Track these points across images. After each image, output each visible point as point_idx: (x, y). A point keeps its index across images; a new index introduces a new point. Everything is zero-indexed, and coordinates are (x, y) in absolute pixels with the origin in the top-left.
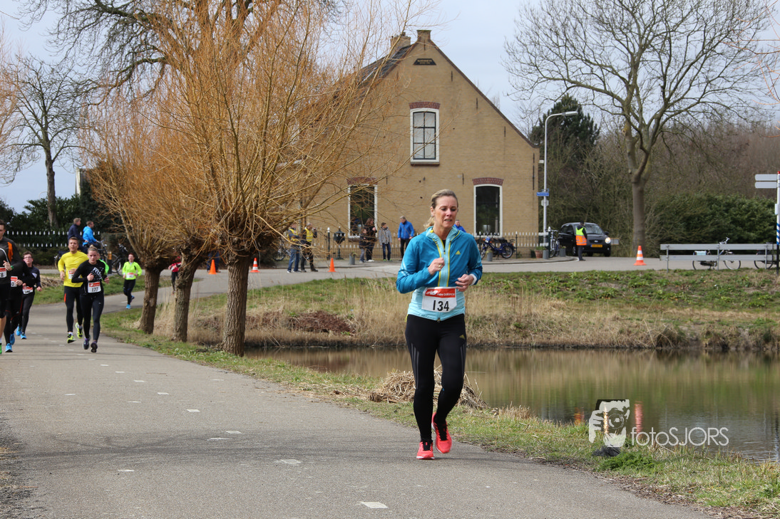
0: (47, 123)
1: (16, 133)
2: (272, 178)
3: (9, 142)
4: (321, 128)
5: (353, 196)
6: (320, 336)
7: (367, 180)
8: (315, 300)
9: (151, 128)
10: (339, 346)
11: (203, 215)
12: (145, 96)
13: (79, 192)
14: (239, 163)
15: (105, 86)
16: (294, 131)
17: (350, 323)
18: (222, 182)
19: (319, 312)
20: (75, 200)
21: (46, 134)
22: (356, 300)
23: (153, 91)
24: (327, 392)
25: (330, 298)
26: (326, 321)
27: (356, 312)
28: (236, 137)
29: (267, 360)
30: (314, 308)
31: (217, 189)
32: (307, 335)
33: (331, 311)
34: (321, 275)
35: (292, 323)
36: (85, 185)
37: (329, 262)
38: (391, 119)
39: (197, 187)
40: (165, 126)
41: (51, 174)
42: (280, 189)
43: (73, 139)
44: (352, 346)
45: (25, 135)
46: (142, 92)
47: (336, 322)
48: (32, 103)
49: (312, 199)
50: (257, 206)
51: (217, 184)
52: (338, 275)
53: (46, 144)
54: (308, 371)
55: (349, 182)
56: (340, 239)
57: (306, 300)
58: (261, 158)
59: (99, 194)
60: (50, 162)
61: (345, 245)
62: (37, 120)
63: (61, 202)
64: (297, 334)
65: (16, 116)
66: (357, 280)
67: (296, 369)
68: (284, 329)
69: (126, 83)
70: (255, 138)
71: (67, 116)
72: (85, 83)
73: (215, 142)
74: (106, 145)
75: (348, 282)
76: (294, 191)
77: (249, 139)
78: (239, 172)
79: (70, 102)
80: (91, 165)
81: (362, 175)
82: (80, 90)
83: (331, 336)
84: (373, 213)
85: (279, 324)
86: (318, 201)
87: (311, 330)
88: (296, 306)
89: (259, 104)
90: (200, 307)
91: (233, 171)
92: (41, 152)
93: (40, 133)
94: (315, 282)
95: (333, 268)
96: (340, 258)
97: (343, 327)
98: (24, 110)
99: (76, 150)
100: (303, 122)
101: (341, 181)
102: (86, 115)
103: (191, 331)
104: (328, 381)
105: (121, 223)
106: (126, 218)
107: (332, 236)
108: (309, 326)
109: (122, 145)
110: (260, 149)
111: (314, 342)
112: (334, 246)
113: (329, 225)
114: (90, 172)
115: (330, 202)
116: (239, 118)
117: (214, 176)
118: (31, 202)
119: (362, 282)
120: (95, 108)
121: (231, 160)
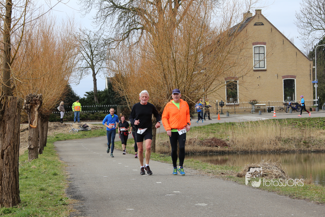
0: (93, 58)
1: (80, 62)
2: (191, 79)
3: (77, 66)
4: (212, 55)
5: (227, 86)
6: (215, 149)
7: (233, 78)
8: (212, 133)
9: (137, 58)
10: (222, 153)
11: (161, 96)
12: (135, 44)
13: (107, 87)
14: (176, 72)
15: (117, 41)
16: (200, 57)
17: (228, 143)
18: (169, 81)
19: (214, 138)
20: (105, 91)
21: (92, 62)
22: (230, 132)
23: (138, 42)
24: (218, 173)
25: (219, 132)
26: (216, 142)
27: (230, 138)
28: (175, 61)
29: (191, 160)
30: (211, 136)
31: (167, 84)
32: (209, 148)
33: (219, 138)
34: (213, 121)
35: (202, 143)
36: (110, 85)
37: (218, 115)
38: (244, 50)
39: (158, 84)
40: (143, 57)
41: (95, 80)
42: (195, 83)
43: (104, 64)
44: (229, 153)
45: (83, 63)
46: (134, 43)
47: (221, 142)
48: (86, 49)
49: (209, 87)
50: (184, 91)
51: (167, 82)
52: (222, 121)
53: (93, 67)
54: (209, 164)
55: (226, 79)
56: (222, 105)
57: (208, 133)
58: (186, 70)
59: (116, 89)
60: (94, 75)
61: (224, 108)
62: (88, 56)
63: (99, 92)
64: (204, 148)
65: (80, 55)
66: (230, 123)
67: (204, 164)
68: (198, 146)
69: (126, 39)
70: (183, 61)
71: (101, 54)
72: (109, 40)
73: (165, 63)
74: (118, 67)
75: (226, 124)
76: (201, 83)
77: (180, 62)
78: (176, 77)
79: (102, 48)
80: (112, 75)
81: (231, 76)
82: (107, 43)
83: (219, 148)
84: (237, 93)
85: (196, 144)
86: (212, 87)
87: (210, 146)
88: (203, 136)
89: (185, 46)
90: (161, 137)
91: (174, 76)
92: (90, 70)
93: (90, 62)
94: (212, 125)
95: (219, 118)
96: (222, 113)
97: (225, 145)
98: (83, 52)
99: (105, 69)
100: (204, 53)
101: (222, 79)
102: (109, 54)
103: (157, 148)
104: (218, 168)
105: (125, 101)
106: (127, 98)
107: (219, 104)
108: (209, 144)
109: (125, 66)
110: (186, 66)
111: (211, 151)
112: (219, 108)
113: (217, 98)
114: (112, 78)
115: (217, 88)
116: (176, 52)
117: (165, 78)
118: (87, 93)
119: (233, 124)
120: (113, 50)
121: (173, 71)
